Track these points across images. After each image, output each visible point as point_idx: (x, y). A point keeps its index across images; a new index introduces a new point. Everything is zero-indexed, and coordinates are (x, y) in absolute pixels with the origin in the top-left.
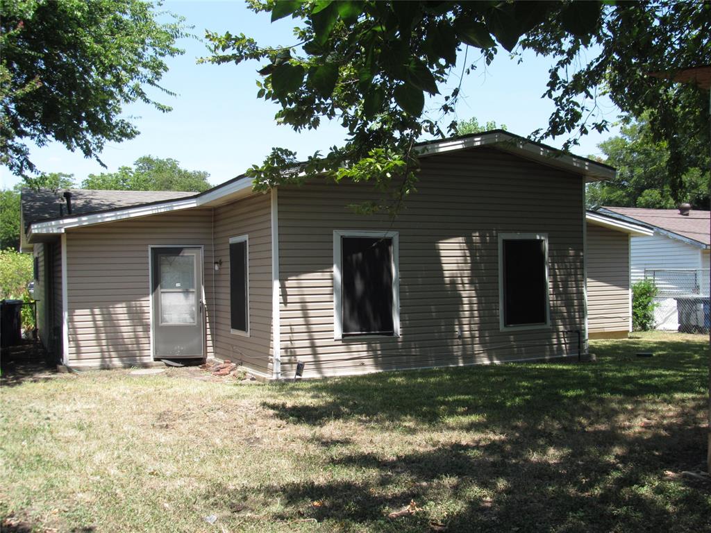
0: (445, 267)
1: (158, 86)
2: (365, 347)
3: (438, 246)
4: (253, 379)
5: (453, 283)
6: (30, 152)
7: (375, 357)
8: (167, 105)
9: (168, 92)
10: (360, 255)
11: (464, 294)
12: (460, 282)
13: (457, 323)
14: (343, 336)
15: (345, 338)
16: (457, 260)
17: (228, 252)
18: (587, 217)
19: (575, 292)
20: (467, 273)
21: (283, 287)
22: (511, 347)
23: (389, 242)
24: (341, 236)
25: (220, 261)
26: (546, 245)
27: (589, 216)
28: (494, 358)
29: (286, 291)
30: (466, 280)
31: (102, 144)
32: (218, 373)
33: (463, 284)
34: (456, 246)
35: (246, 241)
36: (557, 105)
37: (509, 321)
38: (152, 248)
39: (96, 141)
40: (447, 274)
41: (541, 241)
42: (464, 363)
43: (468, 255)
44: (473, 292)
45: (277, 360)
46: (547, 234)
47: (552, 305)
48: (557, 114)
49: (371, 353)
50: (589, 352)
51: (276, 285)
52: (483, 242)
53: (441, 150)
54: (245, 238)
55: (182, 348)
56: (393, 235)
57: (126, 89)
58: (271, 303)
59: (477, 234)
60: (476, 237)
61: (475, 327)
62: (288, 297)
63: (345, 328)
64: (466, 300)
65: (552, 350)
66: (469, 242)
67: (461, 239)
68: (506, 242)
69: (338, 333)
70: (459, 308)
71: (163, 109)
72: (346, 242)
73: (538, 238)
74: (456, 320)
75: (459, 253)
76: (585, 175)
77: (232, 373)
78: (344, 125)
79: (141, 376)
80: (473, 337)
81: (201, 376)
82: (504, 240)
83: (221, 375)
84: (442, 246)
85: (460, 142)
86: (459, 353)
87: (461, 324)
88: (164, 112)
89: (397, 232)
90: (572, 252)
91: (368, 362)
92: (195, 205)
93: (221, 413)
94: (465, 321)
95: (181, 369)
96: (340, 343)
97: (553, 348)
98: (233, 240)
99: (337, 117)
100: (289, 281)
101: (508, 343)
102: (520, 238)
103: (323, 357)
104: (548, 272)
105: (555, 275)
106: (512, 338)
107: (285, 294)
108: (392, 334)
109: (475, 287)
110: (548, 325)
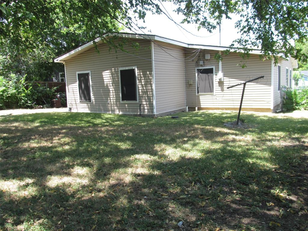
0: (105, 81)
2: (86, 105)
5: (107, 86)
7: (89, 108)
10: (83, 78)
11: (111, 89)
12: (109, 85)
13: (109, 99)
14: (80, 101)
19: (150, 89)
20: (111, 83)
21: (68, 88)
22: (126, 109)
23: (88, 74)
26: (137, 71)
30: (111, 85)
33: (110, 86)
34: (108, 74)
37: (123, 99)
40: (105, 83)
42: (111, 112)
43: (111, 76)
46: (136, 66)
49: (87, 107)
52: (115, 71)
56: (89, 72)
59: (113, 69)
61: (114, 101)
63: (81, 99)
64: (111, 92)
66: (111, 72)
67: (108, 71)
68: (121, 71)
70: (109, 94)
73: (134, 68)
84: (103, 74)
86: (110, 109)
90: (148, 73)
91: (87, 109)
101: (125, 107)
102: (127, 69)
103: (78, 107)
104: (137, 81)
105: (141, 82)
106: (126, 105)
107: (69, 90)
108: (90, 102)
109: (114, 87)
110: (138, 101)
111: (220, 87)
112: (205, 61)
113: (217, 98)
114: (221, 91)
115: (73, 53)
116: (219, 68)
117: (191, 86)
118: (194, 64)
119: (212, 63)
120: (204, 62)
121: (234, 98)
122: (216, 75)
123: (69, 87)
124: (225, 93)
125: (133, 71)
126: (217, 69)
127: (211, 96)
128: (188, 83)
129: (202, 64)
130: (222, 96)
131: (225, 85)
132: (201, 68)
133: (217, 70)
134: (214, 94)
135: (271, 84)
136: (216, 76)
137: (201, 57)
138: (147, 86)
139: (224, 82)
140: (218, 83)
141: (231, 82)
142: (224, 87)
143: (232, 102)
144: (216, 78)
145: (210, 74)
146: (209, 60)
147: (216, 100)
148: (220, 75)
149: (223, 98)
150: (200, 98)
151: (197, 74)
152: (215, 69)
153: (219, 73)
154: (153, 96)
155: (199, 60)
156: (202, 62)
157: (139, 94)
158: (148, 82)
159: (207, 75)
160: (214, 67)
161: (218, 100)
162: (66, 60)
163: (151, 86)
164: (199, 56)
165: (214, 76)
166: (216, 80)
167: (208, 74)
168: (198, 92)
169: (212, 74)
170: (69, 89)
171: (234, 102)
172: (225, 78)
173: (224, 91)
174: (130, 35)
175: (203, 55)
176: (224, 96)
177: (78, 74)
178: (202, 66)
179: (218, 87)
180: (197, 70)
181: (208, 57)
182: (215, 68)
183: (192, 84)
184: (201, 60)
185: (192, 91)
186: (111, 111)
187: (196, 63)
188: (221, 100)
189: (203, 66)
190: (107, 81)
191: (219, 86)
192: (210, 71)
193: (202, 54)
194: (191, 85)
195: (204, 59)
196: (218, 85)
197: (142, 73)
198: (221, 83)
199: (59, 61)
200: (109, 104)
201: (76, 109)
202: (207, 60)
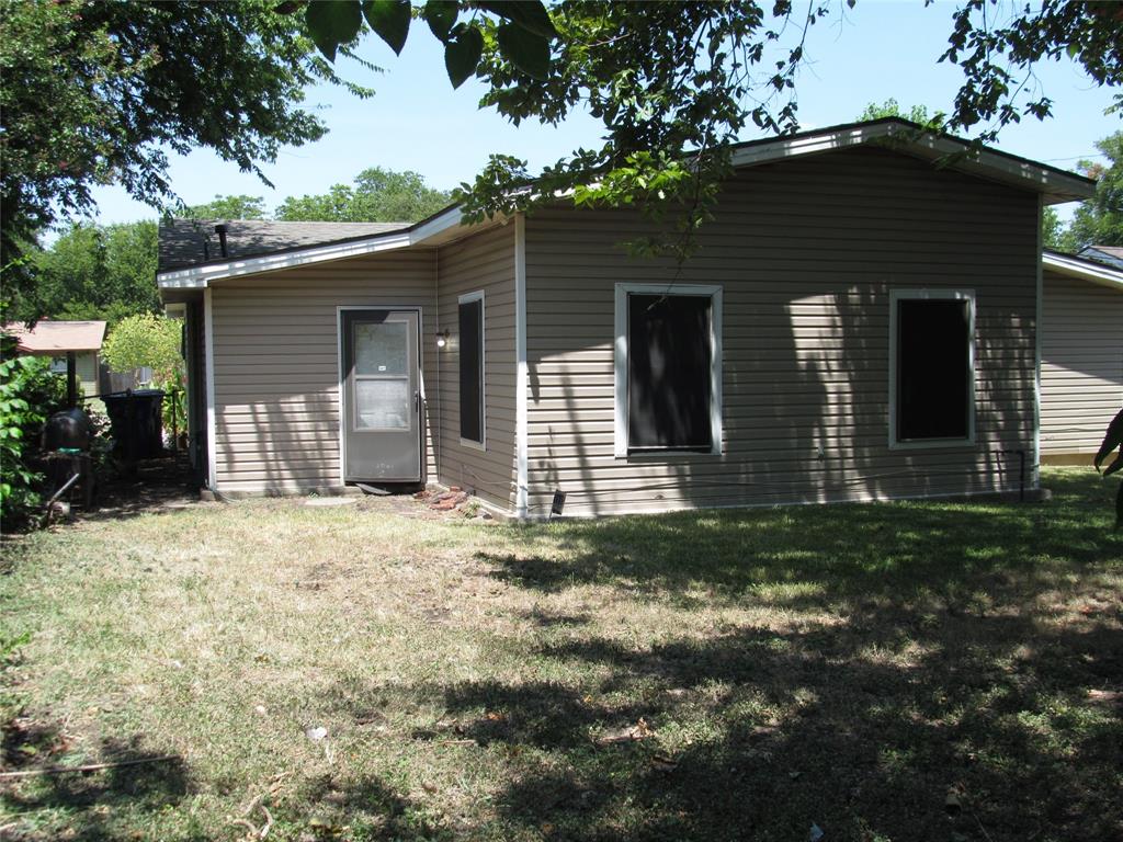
0: (800, 343)
1: (355, 57)
2: (664, 470)
3: (789, 310)
4: (487, 517)
5: (813, 370)
6: (169, 162)
7: (682, 487)
8: (367, 87)
9: (372, 67)
10: (659, 323)
11: (831, 387)
12: (824, 368)
13: (817, 435)
14: (629, 452)
15: (633, 455)
16: (820, 332)
17: (456, 318)
18: (1045, 260)
19: (1019, 387)
20: (833, 354)
21: (533, 374)
22: (909, 475)
23: (706, 301)
24: (628, 293)
25: (447, 331)
26: (972, 308)
27: (1047, 259)
28: (879, 492)
29: (537, 380)
30: (834, 365)
31: (275, 149)
32: (438, 506)
33: (829, 371)
34: (820, 310)
35: (481, 300)
36: (968, 74)
37: (902, 434)
38: (342, 311)
39: (266, 144)
40: (802, 354)
41: (963, 302)
42: (827, 498)
43: (839, 324)
44: (847, 384)
45: (523, 488)
46: (973, 291)
47: (979, 408)
48: (969, 88)
49: (673, 480)
50: (1041, 486)
51: (522, 369)
52: (865, 302)
53: (795, 152)
54: (480, 295)
55: (388, 467)
56: (714, 290)
57: (302, 63)
58: (515, 398)
59: (855, 291)
60: (854, 296)
61: (848, 441)
62: (541, 389)
63: (634, 436)
64: (832, 398)
65: (976, 482)
66: (842, 305)
67: (828, 298)
68: (902, 304)
69: (621, 445)
70: (821, 409)
71: (360, 93)
72: (635, 301)
73: (958, 296)
74: (816, 429)
75: (823, 321)
76: (1042, 193)
77: (458, 506)
78: (596, 114)
79: (317, 508)
80: (843, 457)
81: (411, 510)
82: (899, 301)
83: (441, 509)
84: (795, 309)
85: (828, 138)
86: (820, 484)
87: (823, 437)
88: (362, 97)
89: (720, 287)
90: (1016, 321)
91: (672, 493)
92: (407, 244)
93: (409, 568)
94: (831, 431)
95: (384, 498)
96: (625, 462)
97: (978, 478)
98: (464, 299)
99: (582, 101)
100: (542, 364)
101: (902, 469)
102: (927, 297)
103: (598, 484)
104: (974, 354)
106: (909, 460)
107: (536, 385)
108: (709, 450)
109: (850, 376)
110: (972, 440)
125: (960, 308)
170: (544, 380)
177: (634, 298)
201: (586, 499)
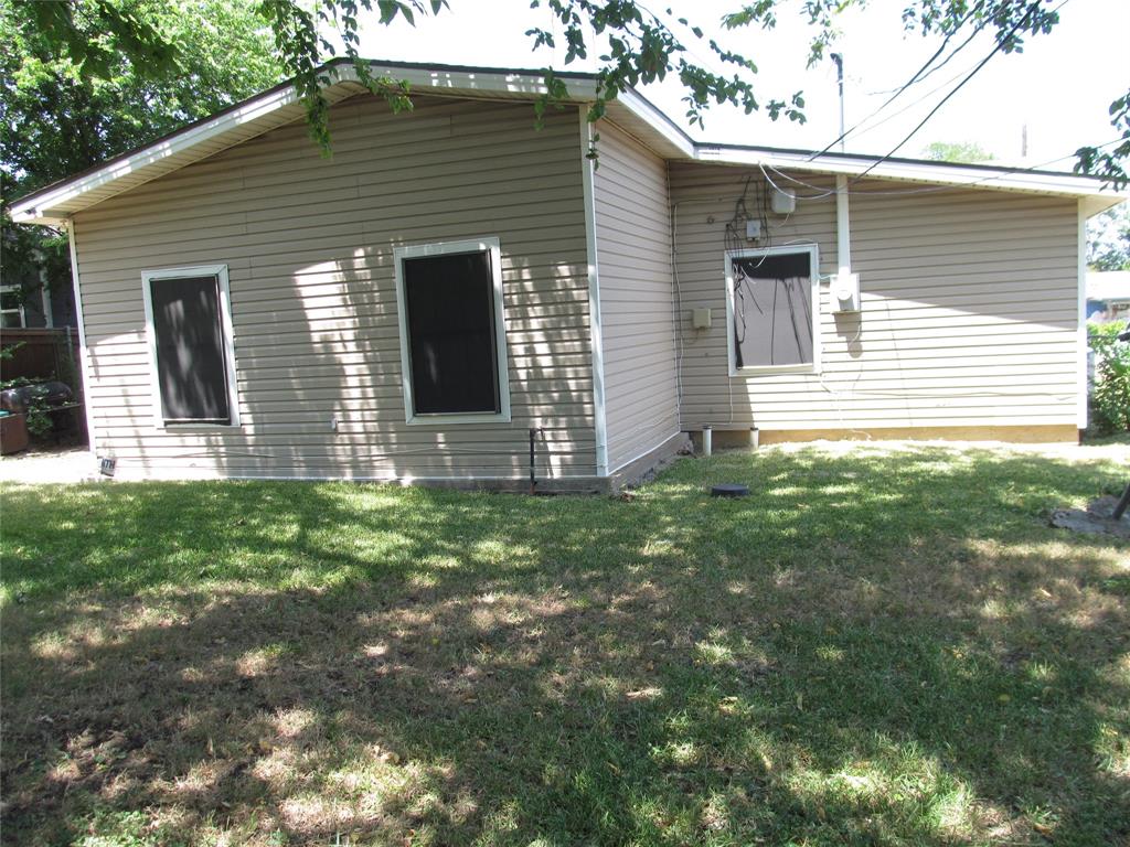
0: (311, 314)
2: (202, 441)
3: (296, 281)
5: (326, 341)
10: (179, 304)
12: (337, 338)
13: (338, 408)
14: (166, 423)
15: (169, 426)
19: (578, 350)
21: (93, 355)
22: (440, 454)
26: (495, 260)
33: (343, 341)
34: (329, 278)
37: (421, 407)
40: (314, 326)
41: (483, 254)
42: (352, 474)
43: (347, 291)
44: (362, 354)
46: (496, 239)
49: (211, 450)
51: (83, 352)
52: (371, 266)
56: (219, 270)
59: (361, 254)
60: (359, 260)
61: (370, 415)
63: (168, 411)
66: (348, 269)
67: (331, 266)
68: (409, 264)
69: (159, 419)
70: (339, 382)
73: (482, 247)
74: (336, 402)
75: (335, 289)
80: (368, 431)
82: (403, 260)
84: (301, 280)
86: (346, 459)
89: (225, 265)
90: (564, 270)
96: (164, 433)
101: (431, 447)
103: (148, 452)
104: (505, 314)
105: (525, 318)
106: (441, 437)
107: (96, 366)
108: (227, 423)
109: (364, 347)
110: (506, 414)
111: (844, 339)
112: (770, 223)
113: (829, 386)
114: (847, 356)
115: (121, 174)
116: (836, 252)
117: (701, 334)
118: (721, 236)
119: (800, 230)
120: (764, 228)
121: (907, 384)
122: (826, 283)
123: (98, 350)
124: (866, 366)
125: (479, 261)
126: (827, 258)
127: (802, 378)
128: (691, 320)
129: (758, 234)
130: (854, 376)
131: (865, 326)
132: (749, 253)
133: (831, 263)
134: (817, 366)
135: (1076, 320)
136: (824, 290)
137: (748, 206)
138: (560, 335)
139: (864, 316)
140: (832, 319)
141: (894, 315)
142: (864, 337)
143: (903, 403)
144: (824, 298)
145: (795, 280)
146: (792, 216)
147: (825, 396)
148: (846, 282)
149: (859, 385)
150: (750, 389)
151: (730, 282)
152: (821, 259)
153: (837, 273)
154: (591, 384)
155: (741, 215)
156: (758, 224)
157: (515, 379)
158: (567, 318)
159: (780, 283)
160: (813, 250)
161: (831, 396)
162: (80, 212)
163: (584, 339)
164: (741, 201)
165: (816, 289)
166: (825, 308)
167: (788, 281)
168: (739, 363)
169: (803, 280)
170: (101, 361)
171: (912, 403)
172: (865, 296)
173: (865, 356)
174: (472, 76)
175: (761, 195)
176: (865, 375)
177: (154, 285)
178: (754, 243)
179: (835, 337)
180: (735, 261)
181: (786, 201)
182: (820, 253)
183: (710, 324)
184: (749, 219)
185: (707, 356)
186: (353, 467)
187: (727, 230)
188: (849, 395)
189: (762, 243)
190: (327, 313)
191: (840, 333)
192: (797, 267)
193: (757, 191)
194: (703, 328)
195: (767, 214)
196: (833, 328)
197: (531, 273)
198: (847, 320)
199: (39, 214)
200: (336, 432)
201: (141, 464)
202: (782, 217)
